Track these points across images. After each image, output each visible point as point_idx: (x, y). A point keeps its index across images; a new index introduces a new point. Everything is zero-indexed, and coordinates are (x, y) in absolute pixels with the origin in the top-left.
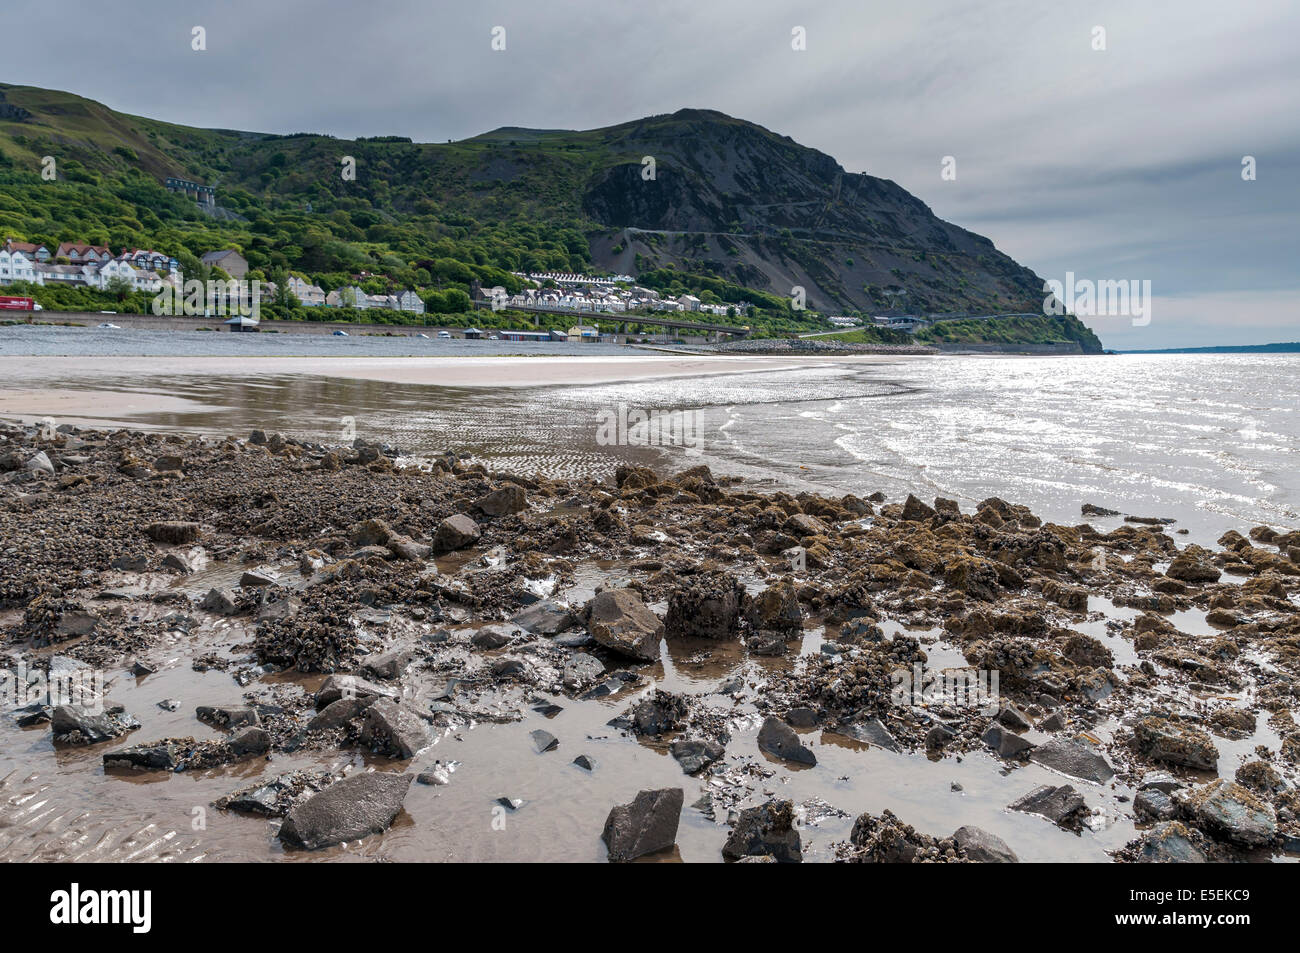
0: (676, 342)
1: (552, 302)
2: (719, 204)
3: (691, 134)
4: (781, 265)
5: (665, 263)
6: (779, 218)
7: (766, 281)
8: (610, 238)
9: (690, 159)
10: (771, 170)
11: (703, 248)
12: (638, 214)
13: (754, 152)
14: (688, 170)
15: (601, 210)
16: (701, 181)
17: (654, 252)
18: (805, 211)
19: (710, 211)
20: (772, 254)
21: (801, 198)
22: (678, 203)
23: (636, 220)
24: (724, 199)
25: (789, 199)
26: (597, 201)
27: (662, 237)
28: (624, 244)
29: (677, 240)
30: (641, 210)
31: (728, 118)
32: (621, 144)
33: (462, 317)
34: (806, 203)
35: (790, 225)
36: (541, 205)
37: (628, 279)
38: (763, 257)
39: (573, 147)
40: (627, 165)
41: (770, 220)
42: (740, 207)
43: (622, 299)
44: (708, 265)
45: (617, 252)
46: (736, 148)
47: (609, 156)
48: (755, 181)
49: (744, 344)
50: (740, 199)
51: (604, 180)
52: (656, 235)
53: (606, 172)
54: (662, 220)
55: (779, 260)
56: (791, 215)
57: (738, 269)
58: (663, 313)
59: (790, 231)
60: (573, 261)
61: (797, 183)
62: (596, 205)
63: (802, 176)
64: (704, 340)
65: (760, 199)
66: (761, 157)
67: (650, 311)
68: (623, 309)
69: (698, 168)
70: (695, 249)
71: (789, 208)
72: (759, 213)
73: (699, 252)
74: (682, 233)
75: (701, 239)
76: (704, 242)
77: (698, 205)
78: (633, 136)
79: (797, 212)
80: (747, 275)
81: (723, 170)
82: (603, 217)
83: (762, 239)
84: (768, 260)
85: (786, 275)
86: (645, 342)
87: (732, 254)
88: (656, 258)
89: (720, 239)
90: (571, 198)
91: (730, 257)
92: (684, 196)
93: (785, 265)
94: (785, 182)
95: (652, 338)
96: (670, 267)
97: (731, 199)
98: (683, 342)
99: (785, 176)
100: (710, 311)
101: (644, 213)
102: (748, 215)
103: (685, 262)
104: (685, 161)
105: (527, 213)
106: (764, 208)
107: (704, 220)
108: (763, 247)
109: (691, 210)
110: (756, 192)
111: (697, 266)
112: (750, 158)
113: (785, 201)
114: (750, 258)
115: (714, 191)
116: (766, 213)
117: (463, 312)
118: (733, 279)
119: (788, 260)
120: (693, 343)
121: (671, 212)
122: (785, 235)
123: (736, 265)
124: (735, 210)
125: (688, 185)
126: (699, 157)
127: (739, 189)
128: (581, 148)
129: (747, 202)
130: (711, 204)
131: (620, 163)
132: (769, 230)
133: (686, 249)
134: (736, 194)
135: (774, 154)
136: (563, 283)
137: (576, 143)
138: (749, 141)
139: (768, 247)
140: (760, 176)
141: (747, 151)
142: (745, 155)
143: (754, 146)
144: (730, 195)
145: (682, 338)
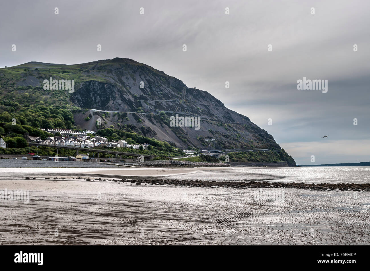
0: (122, 161)
1: (62, 143)
2: (133, 100)
3: (119, 69)
4: (161, 127)
5: (109, 125)
6: (159, 106)
7: (155, 134)
8: (84, 114)
9: (120, 80)
10: (155, 85)
11: (126, 119)
12: (96, 103)
13: (148, 77)
14: (119, 85)
15: (79, 101)
16: (125, 89)
17: (104, 120)
18: (170, 104)
19: (129, 103)
20: (157, 122)
21: (168, 98)
22: (114, 99)
23: (95, 105)
24: (135, 97)
25: (164, 98)
26: (77, 96)
27: (107, 113)
28: (90, 116)
29: (114, 115)
30: (97, 101)
31: (136, 62)
32: (88, 71)
33: (24, 150)
34: (171, 100)
35: (164, 110)
36: (50, 98)
37: (93, 132)
38: (153, 123)
39: (65, 72)
40: (91, 81)
41: (155, 107)
42: (142, 101)
43: (92, 141)
44: (129, 126)
45: (87, 120)
46: (140, 76)
47: (82, 76)
48: (148, 90)
49: (151, 162)
50: (142, 98)
51: (81, 87)
52: (104, 113)
53: (82, 84)
54: (107, 106)
55: (160, 125)
56: (165, 105)
57: (142, 128)
58: (112, 148)
59: (164, 112)
60: (67, 124)
61: (166, 91)
62: (77, 98)
63: (169, 89)
64: (132, 160)
65: (151, 98)
66: (151, 80)
67: (105, 147)
68: (93, 146)
69: (123, 83)
70: (123, 119)
71: (164, 102)
72: (151, 104)
73: (125, 120)
74: (117, 112)
75: (125, 115)
76: (127, 116)
77: (123, 100)
78: (93, 68)
79: (167, 104)
80: (146, 131)
81: (134, 85)
82: (79, 103)
83: (152, 116)
84: (155, 125)
85: (163, 131)
86: (108, 161)
87: (139, 122)
88: (105, 123)
89: (134, 115)
90: (65, 95)
91: (138, 123)
92: (117, 95)
93: (163, 127)
94: (162, 91)
95: (111, 160)
96: (112, 127)
97: (138, 97)
98: (125, 162)
99: (162, 88)
100: (132, 147)
101: (98, 102)
102: (146, 105)
103: (118, 125)
104: (117, 81)
105: (44, 101)
106: (153, 102)
107: (126, 107)
108: (153, 119)
109: (120, 102)
110: (149, 95)
111: (124, 127)
112: (146, 80)
113: (162, 99)
114: (147, 123)
115: (130, 94)
116: (154, 104)
117: (24, 147)
118: (140, 133)
119: (164, 125)
120: (128, 162)
121: (111, 102)
122: (162, 114)
123: (141, 126)
124: (140, 102)
125: (118, 91)
126: (124, 79)
127: (142, 93)
128: (69, 72)
129: (145, 99)
130: (129, 99)
131: (88, 80)
132: (155, 112)
133: (119, 119)
134: (141, 95)
135: (156, 79)
136: (63, 134)
137: (67, 70)
138: (145, 73)
139: (155, 119)
140: (151, 88)
141: (145, 77)
142: (144, 79)
143: (148, 75)
144: (138, 96)
145: (123, 159)
